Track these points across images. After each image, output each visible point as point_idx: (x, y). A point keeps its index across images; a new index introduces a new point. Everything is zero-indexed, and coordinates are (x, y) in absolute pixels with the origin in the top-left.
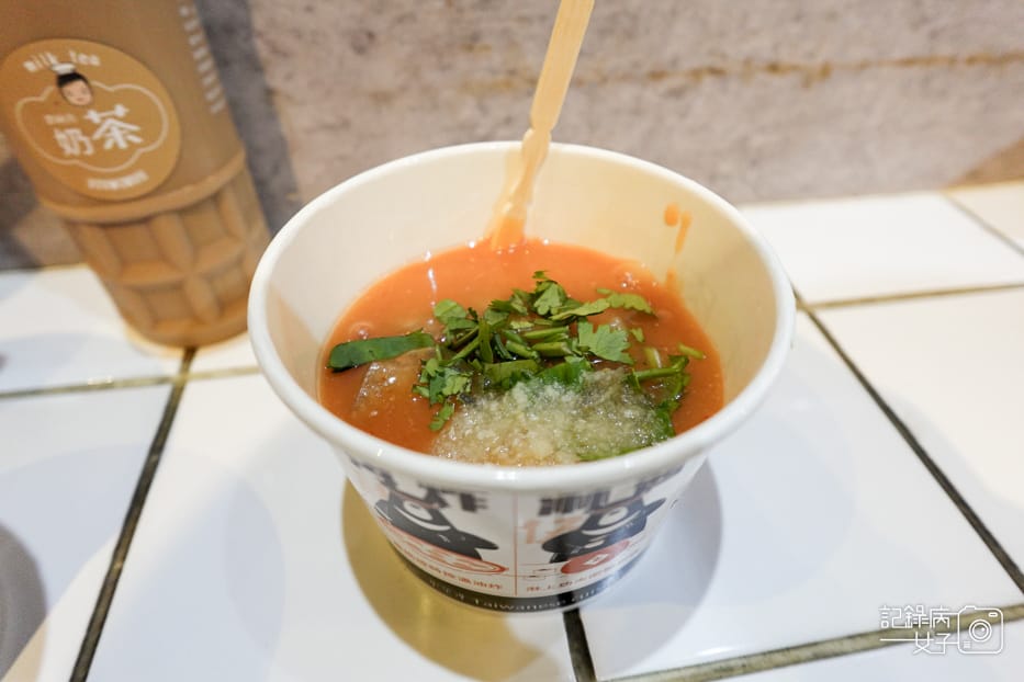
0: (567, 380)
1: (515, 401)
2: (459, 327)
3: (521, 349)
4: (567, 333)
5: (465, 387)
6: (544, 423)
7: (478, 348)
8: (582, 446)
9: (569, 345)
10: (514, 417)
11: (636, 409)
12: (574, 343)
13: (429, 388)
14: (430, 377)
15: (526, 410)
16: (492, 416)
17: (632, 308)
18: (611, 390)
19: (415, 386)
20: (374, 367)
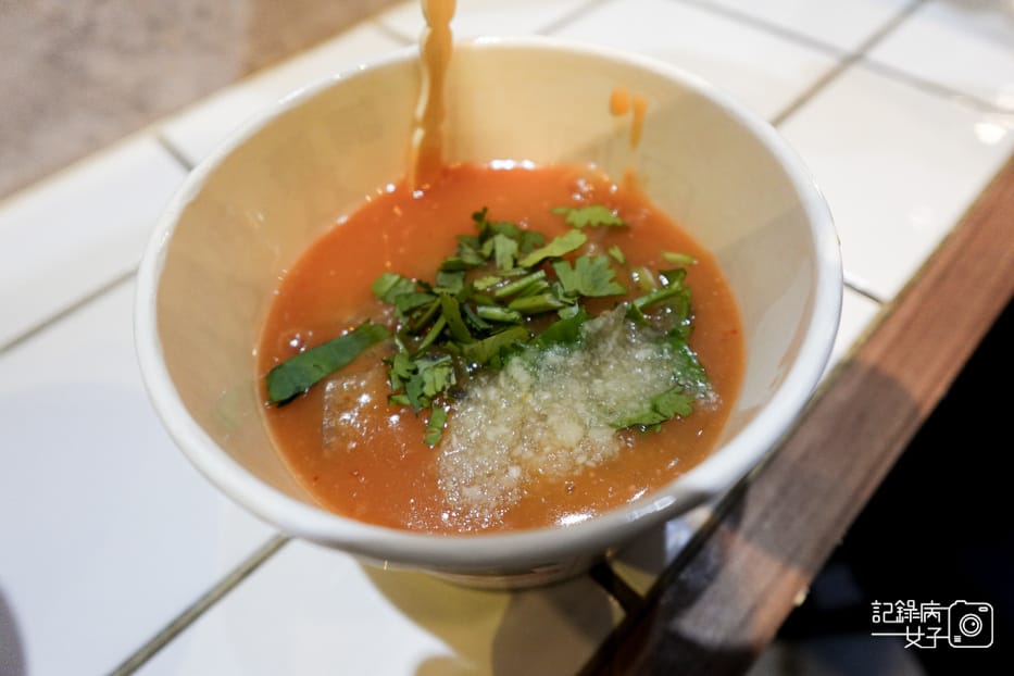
0: (568, 338)
1: (516, 381)
2: (414, 304)
3: (496, 312)
4: (545, 279)
5: (448, 378)
6: (559, 400)
7: (446, 326)
8: (611, 413)
9: (556, 296)
10: (521, 401)
11: (647, 348)
12: (560, 290)
13: (405, 393)
14: (403, 380)
15: (532, 389)
16: (495, 406)
17: (601, 225)
18: (616, 334)
19: (389, 397)
20: (329, 386)
